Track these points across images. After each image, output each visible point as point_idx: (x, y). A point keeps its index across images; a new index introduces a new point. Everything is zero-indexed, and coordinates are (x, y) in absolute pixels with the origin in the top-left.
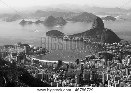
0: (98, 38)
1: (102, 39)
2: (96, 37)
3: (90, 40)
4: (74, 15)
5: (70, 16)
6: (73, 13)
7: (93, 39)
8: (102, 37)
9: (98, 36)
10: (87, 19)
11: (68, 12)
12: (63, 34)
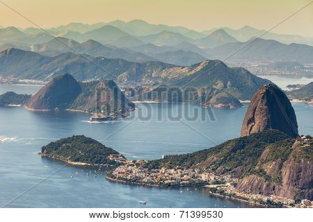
0: (268, 178)
1: (285, 180)
2: (261, 172)
3: (235, 185)
4: (164, 75)
5: (150, 77)
6: (162, 64)
7: (245, 181)
8: (286, 173)
9: (269, 168)
10: (223, 94)
11: (139, 59)
12: (116, 153)
